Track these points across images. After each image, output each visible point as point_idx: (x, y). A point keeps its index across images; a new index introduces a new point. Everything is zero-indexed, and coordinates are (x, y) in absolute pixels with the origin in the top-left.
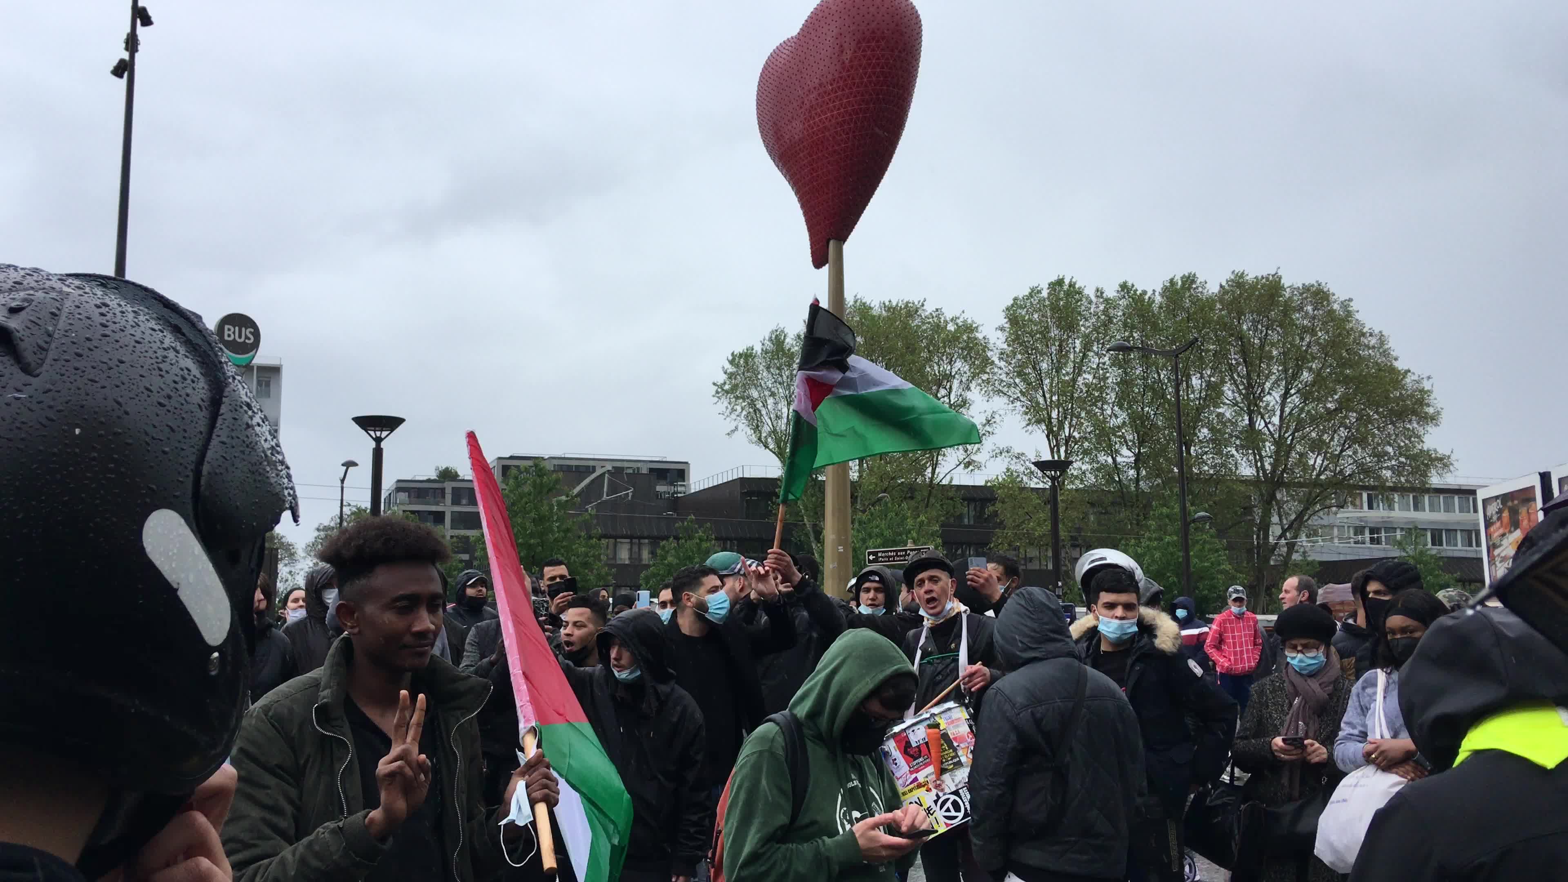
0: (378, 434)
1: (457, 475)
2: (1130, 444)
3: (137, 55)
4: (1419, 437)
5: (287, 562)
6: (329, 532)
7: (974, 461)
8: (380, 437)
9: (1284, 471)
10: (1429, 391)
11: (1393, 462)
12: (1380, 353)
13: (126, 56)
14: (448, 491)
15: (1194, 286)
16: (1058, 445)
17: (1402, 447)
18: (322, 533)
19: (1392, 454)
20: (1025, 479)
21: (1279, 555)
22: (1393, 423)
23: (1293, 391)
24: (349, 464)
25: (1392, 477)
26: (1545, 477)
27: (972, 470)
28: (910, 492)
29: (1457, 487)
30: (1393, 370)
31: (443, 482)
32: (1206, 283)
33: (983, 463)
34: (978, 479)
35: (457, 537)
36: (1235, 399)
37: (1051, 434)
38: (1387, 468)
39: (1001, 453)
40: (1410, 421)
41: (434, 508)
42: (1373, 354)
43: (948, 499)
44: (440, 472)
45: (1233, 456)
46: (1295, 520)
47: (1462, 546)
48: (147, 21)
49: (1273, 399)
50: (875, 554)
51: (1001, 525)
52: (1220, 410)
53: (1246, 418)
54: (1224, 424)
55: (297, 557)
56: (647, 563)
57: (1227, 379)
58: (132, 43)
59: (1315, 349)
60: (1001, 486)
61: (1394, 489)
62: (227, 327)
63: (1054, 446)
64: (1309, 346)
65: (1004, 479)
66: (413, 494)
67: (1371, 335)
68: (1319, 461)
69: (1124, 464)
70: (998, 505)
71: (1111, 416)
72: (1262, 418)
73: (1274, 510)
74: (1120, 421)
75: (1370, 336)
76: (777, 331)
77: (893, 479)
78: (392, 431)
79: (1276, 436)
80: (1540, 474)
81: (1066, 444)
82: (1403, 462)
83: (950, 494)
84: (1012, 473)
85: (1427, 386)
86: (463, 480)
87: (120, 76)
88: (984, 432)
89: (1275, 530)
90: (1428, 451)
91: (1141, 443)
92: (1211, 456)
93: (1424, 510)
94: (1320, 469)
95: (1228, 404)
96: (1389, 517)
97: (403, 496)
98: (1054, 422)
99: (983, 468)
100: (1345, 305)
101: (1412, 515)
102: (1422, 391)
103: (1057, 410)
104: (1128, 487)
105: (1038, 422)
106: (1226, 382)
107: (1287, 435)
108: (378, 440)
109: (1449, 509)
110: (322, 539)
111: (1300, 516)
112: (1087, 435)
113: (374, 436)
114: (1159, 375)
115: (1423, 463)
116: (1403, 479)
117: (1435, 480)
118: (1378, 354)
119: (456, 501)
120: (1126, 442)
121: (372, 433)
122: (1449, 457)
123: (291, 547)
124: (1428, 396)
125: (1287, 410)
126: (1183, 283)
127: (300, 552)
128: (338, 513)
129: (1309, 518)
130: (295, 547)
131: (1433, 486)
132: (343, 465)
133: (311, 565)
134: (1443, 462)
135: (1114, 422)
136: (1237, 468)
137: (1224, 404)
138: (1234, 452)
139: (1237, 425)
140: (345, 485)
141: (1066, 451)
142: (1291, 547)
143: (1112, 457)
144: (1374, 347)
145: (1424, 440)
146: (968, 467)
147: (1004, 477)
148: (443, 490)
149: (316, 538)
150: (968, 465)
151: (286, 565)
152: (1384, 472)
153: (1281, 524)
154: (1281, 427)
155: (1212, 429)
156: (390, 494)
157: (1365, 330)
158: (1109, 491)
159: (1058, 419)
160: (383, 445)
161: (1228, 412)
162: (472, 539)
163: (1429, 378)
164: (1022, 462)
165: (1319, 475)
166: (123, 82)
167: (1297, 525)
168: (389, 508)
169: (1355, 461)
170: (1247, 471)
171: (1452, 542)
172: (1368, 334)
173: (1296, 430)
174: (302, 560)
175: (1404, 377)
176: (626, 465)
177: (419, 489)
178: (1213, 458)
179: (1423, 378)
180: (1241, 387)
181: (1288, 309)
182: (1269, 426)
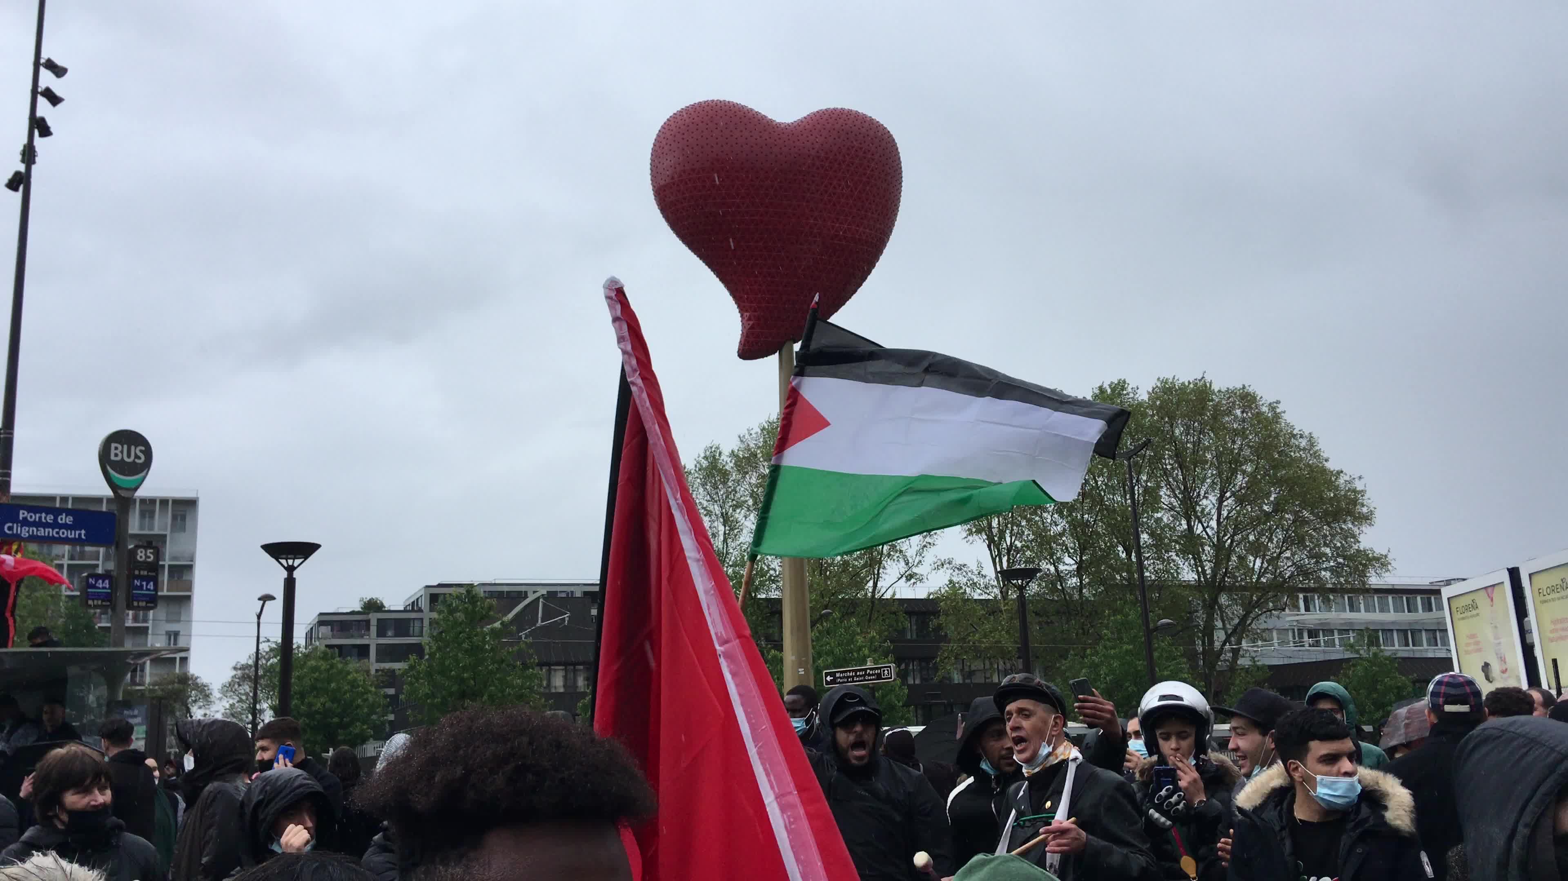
0: (290, 562)
1: (382, 606)
2: (1072, 551)
3: (34, 167)
4: (1354, 536)
5: (202, 704)
6: (247, 671)
7: (916, 574)
8: (293, 565)
9: (1225, 574)
10: (1362, 491)
11: (1332, 564)
12: (1311, 455)
13: (22, 168)
14: (374, 623)
15: (1125, 392)
16: (1000, 555)
17: (1339, 548)
18: (239, 672)
19: (1330, 555)
20: (968, 590)
21: (1225, 661)
22: (1328, 524)
23: (1228, 494)
24: (266, 598)
25: (1331, 578)
26: (1514, 573)
27: (914, 583)
28: (851, 607)
29: (1390, 587)
30: (1324, 471)
31: (368, 614)
32: (1138, 389)
33: (925, 575)
34: (919, 592)
35: (382, 671)
36: (1171, 503)
37: (992, 543)
38: (1325, 569)
39: (943, 565)
40: (1345, 522)
41: (358, 642)
42: (1304, 455)
43: (891, 613)
44: (365, 603)
45: (1174, 561)
46: (1239, 624)
47: (1399, 646)
48: (45, 131)
49: (1209, 503)
50: (832, 674)
51: (946, 639)
52: (1159, 515)
53: (1184, 522)
54: (1162, 529)
55: (212, 698)
56: (582, 690)
57: (1163, 484)
58: (29, 155)
59: (1247, 452)
60: (946, 598)
61: (1333, 590)
62: (113, 445)
63: (996, 556)
64: (1241, 449)
65: (946, 591)
66: (335, 628)
67: (1302, 436)
68: (1258, 562)
69: (1067, 572)
70: (942, 619)
71: (1051, 524)
72: (1200, 522)
73: (1217, 615)
74: (1059, 528)
75: (1300, 437)
76: (711, 448)
77: (833, 594)
78: (306, 559)
79: (1215, 540)
80: (1508, 569)
81: (1008, 553)
82: (1340, 563)
83: (893, 609)
84: (954, 585)
85: (1359, 486)
86: (390, 611)
87: (16, 189)
88: (925, 543)
89: (1219, 636)
90: (1364, 551)
91: (1083, 550)
92: (1152, 561)
93: (1359, 611)
94: (1260, 571)
95: (1166, 509)
96: (1326, 619)
97: (325, 630)
98: (995, 531)
99: (925, 580)
100: (1272, 407)
101: (1348, 615)
102: (1355, 491)
103: (997, 520)
104: (1071, 596)
105: (979, 532)
106: (1162, 487)
107: (1226, 538)
108: (290, 569)
109: (1384, 609)
110: (239, 678)
111: (1243, 619)
112: (1029, 543)
113: (286, 565)
114: (1096, 482)
115: (1361, 564)
116: (1342, 580)
117: (1374, 580)
118: (1309, 455)
119: (381, 633)
120: (1067, 548)
121: (284, 562)
122: (1386, 556)
123: (206, 688)
124: (1362, 496)
125: (1225, 513)
126: (1113, 390)
127: (216, 694)
128: (255, 650)
129: (1252, 622)
130: (210, 688)
131: (1372, 587)
132: (259, 599)
133: (228, 706)
134: (1381, 562)
135: (1055, 530)
136: (1178, 573)
137: (1162, 509)
138: (1175, 557)
139: (1175, 530)
140: (262, 620)
141: (1008, 561)
142: (1236, 653)
143: (1055, 566)
144: (1304, 449)
145: (1359, 540)
146: (910, 580)
147: (947, 589)
148: (368, 622)
149: (233, 677)
150: (909, 577)
151: (200, 708)
152: (1323, 573)
153: (1224, 628)
154: (1218, 532)
155: (1152, 535)
156: (312, 629)
157: (1295, 432)
158: (1053, 600)
159: (999, 528)
160: (296, 574)
161: (1166, 518)
162: (397, 672)
163: (1360, 478)
164: (964, 573)
165: (1259, 578)
166: (18, 196)
167: (1240, 630)
168: (311, 644)
169: (1294, 564)
170: (1188, 575)
171: (1389, 642)
172: (1299, 436)
173: (1234, 534)
174: (217, 702)
175: (1337, 477)
176: (559, 589)
177: (341, 621)
178: (1154, 563)
179: (1354, 479)
180: (1177, 492)
181: (1218, 413)
182: (1208, 530)
